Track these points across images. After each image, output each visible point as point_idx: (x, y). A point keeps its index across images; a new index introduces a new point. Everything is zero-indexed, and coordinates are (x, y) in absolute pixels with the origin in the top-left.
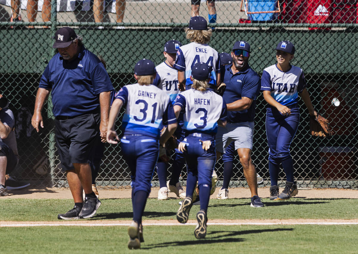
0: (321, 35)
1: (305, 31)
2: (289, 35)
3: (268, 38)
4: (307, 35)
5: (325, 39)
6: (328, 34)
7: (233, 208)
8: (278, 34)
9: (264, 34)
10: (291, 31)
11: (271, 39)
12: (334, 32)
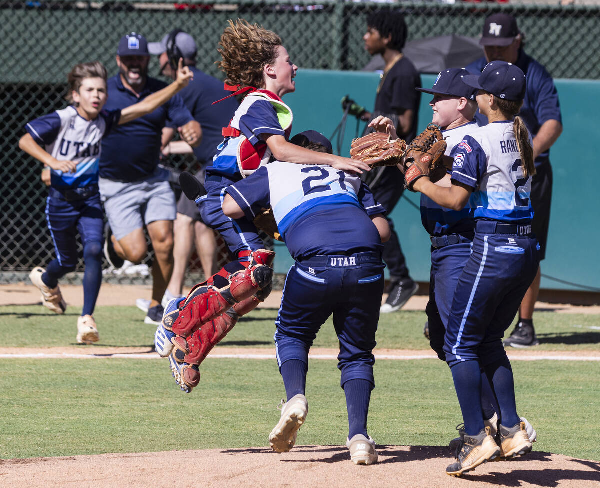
0: (196, 17)
1: (169, 11)
2: (140, 16)
3: (103, 21)
4: (172, 16)
5: (203, 24)
6: (209, 17)
7: (26, 320)
8: (121, 15)
9: (96, 15)
10: (144, 11)
11: (108, 22)
12: (219, 12)
